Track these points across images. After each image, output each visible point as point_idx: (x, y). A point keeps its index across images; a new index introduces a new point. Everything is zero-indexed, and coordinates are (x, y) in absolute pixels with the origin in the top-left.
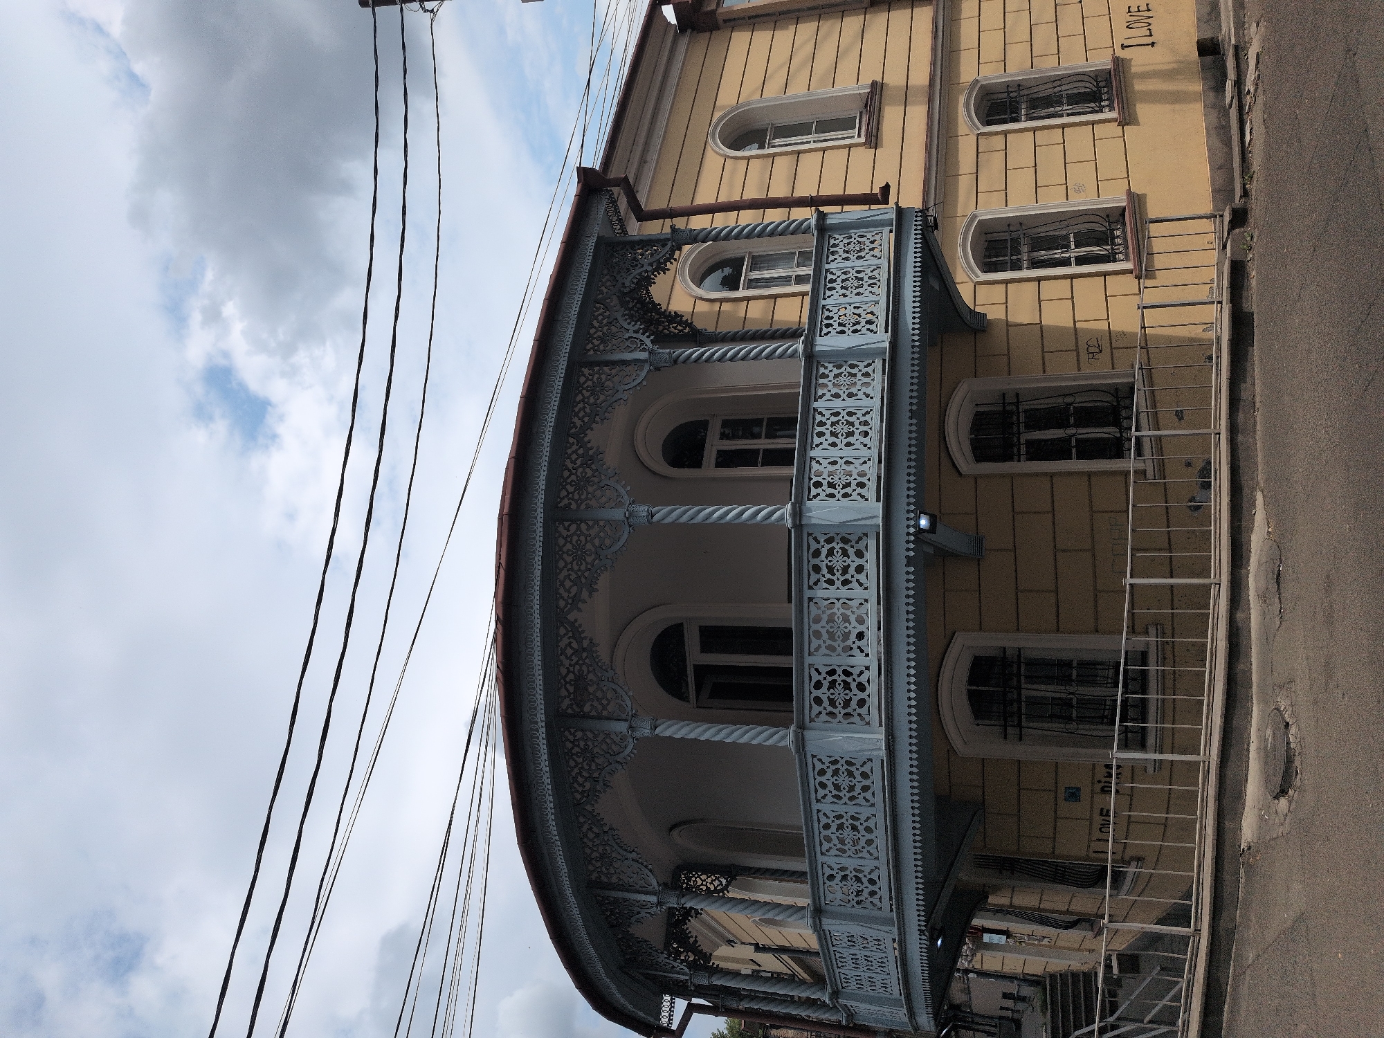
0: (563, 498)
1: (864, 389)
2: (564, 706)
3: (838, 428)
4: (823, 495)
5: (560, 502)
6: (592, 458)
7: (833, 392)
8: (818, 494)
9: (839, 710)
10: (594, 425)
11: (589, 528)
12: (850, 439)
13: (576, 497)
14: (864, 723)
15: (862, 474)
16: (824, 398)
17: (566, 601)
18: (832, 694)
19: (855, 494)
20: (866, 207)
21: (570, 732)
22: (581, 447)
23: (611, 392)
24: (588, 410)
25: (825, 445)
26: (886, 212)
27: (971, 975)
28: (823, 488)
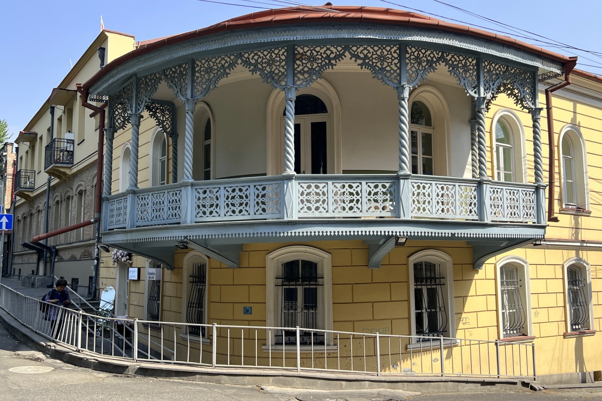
0: (411, 50)
1: (464, 210)
2: (299, 49)
3: (445, 198)
4: (414, 190)
5: (409, 48)
6: (431, 66)
7: (463, 195)
8: (414, 187)
9: (305, 198)
10: (447, 66)
11: (396, 64)
12: (440, 203)
13: (412, 57)
14: (300, 210)
15: (424, 210)
16: (460, 190)
17: (356, 51)
18: (313, 194)
19: (414, 206)
20: (547, 211)
21: (284, 52)
22: (437, 59)
23: (464, 76)
24: (455, 63)
25: (438, 191)
26: (544, 221)
27: (96, 261)
28: (417, 190)
